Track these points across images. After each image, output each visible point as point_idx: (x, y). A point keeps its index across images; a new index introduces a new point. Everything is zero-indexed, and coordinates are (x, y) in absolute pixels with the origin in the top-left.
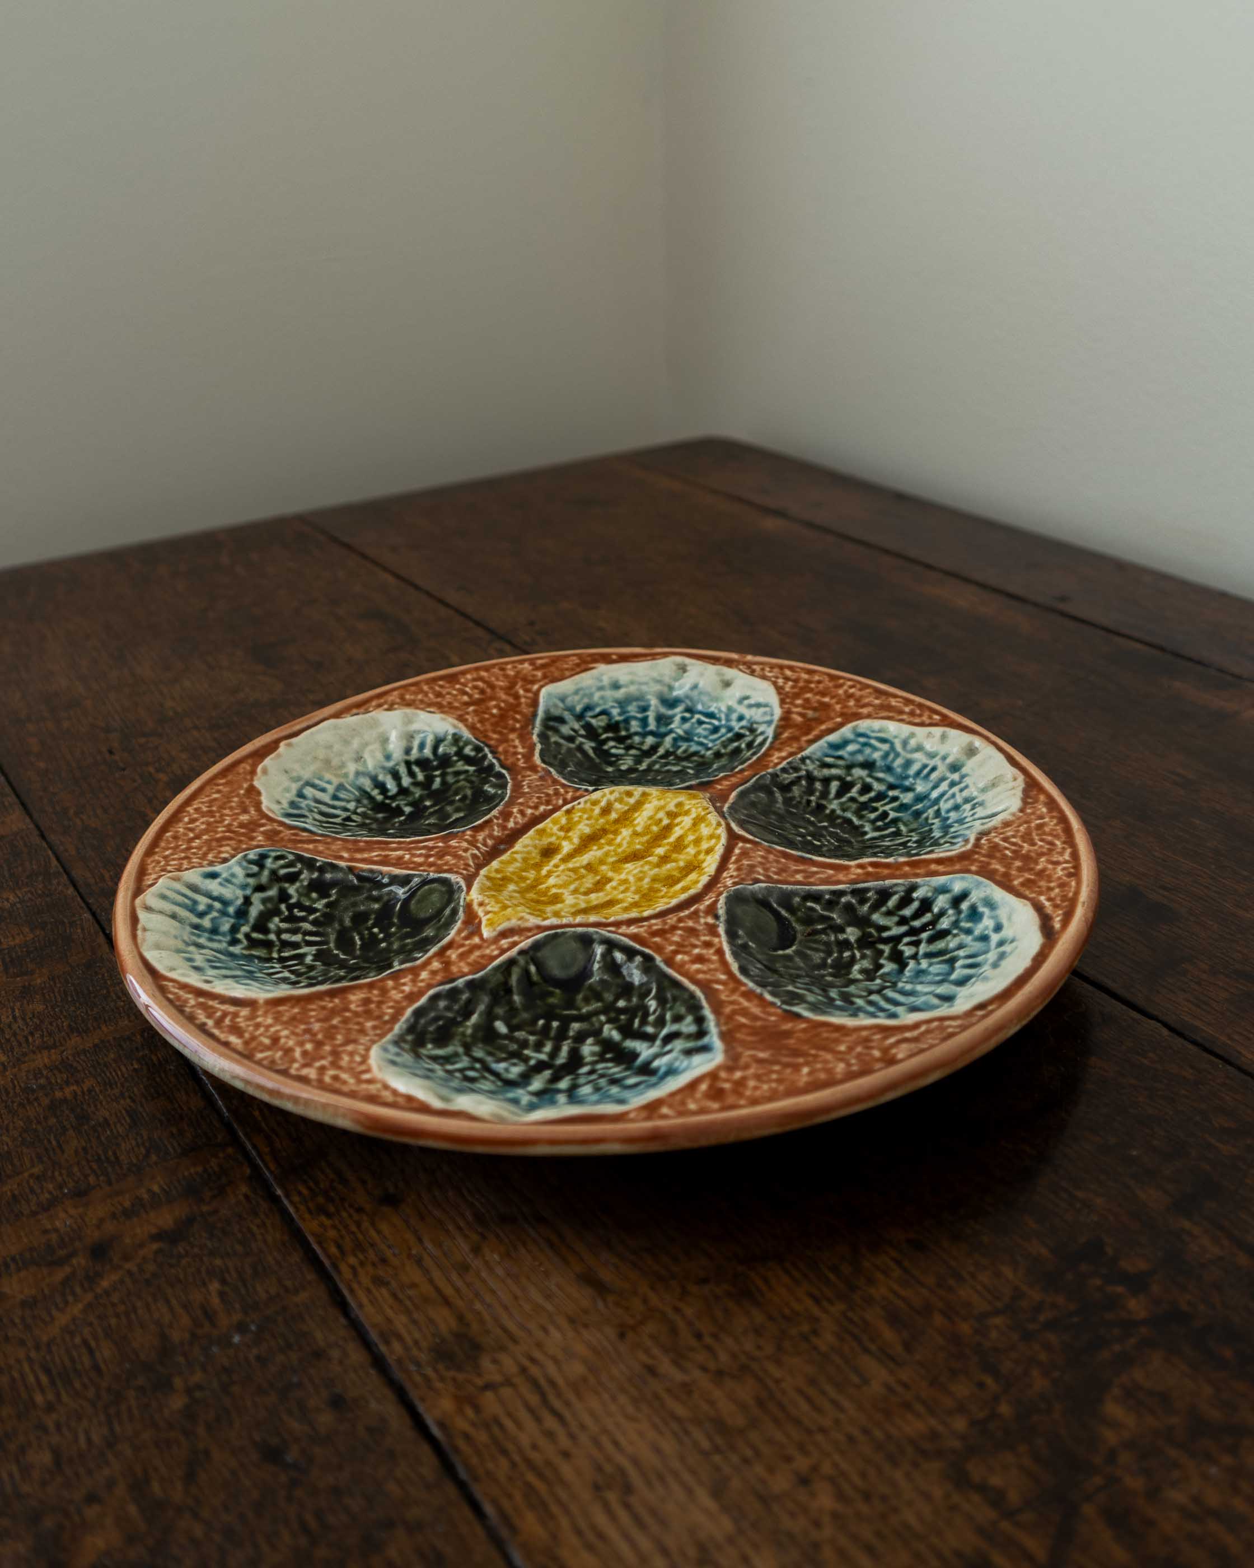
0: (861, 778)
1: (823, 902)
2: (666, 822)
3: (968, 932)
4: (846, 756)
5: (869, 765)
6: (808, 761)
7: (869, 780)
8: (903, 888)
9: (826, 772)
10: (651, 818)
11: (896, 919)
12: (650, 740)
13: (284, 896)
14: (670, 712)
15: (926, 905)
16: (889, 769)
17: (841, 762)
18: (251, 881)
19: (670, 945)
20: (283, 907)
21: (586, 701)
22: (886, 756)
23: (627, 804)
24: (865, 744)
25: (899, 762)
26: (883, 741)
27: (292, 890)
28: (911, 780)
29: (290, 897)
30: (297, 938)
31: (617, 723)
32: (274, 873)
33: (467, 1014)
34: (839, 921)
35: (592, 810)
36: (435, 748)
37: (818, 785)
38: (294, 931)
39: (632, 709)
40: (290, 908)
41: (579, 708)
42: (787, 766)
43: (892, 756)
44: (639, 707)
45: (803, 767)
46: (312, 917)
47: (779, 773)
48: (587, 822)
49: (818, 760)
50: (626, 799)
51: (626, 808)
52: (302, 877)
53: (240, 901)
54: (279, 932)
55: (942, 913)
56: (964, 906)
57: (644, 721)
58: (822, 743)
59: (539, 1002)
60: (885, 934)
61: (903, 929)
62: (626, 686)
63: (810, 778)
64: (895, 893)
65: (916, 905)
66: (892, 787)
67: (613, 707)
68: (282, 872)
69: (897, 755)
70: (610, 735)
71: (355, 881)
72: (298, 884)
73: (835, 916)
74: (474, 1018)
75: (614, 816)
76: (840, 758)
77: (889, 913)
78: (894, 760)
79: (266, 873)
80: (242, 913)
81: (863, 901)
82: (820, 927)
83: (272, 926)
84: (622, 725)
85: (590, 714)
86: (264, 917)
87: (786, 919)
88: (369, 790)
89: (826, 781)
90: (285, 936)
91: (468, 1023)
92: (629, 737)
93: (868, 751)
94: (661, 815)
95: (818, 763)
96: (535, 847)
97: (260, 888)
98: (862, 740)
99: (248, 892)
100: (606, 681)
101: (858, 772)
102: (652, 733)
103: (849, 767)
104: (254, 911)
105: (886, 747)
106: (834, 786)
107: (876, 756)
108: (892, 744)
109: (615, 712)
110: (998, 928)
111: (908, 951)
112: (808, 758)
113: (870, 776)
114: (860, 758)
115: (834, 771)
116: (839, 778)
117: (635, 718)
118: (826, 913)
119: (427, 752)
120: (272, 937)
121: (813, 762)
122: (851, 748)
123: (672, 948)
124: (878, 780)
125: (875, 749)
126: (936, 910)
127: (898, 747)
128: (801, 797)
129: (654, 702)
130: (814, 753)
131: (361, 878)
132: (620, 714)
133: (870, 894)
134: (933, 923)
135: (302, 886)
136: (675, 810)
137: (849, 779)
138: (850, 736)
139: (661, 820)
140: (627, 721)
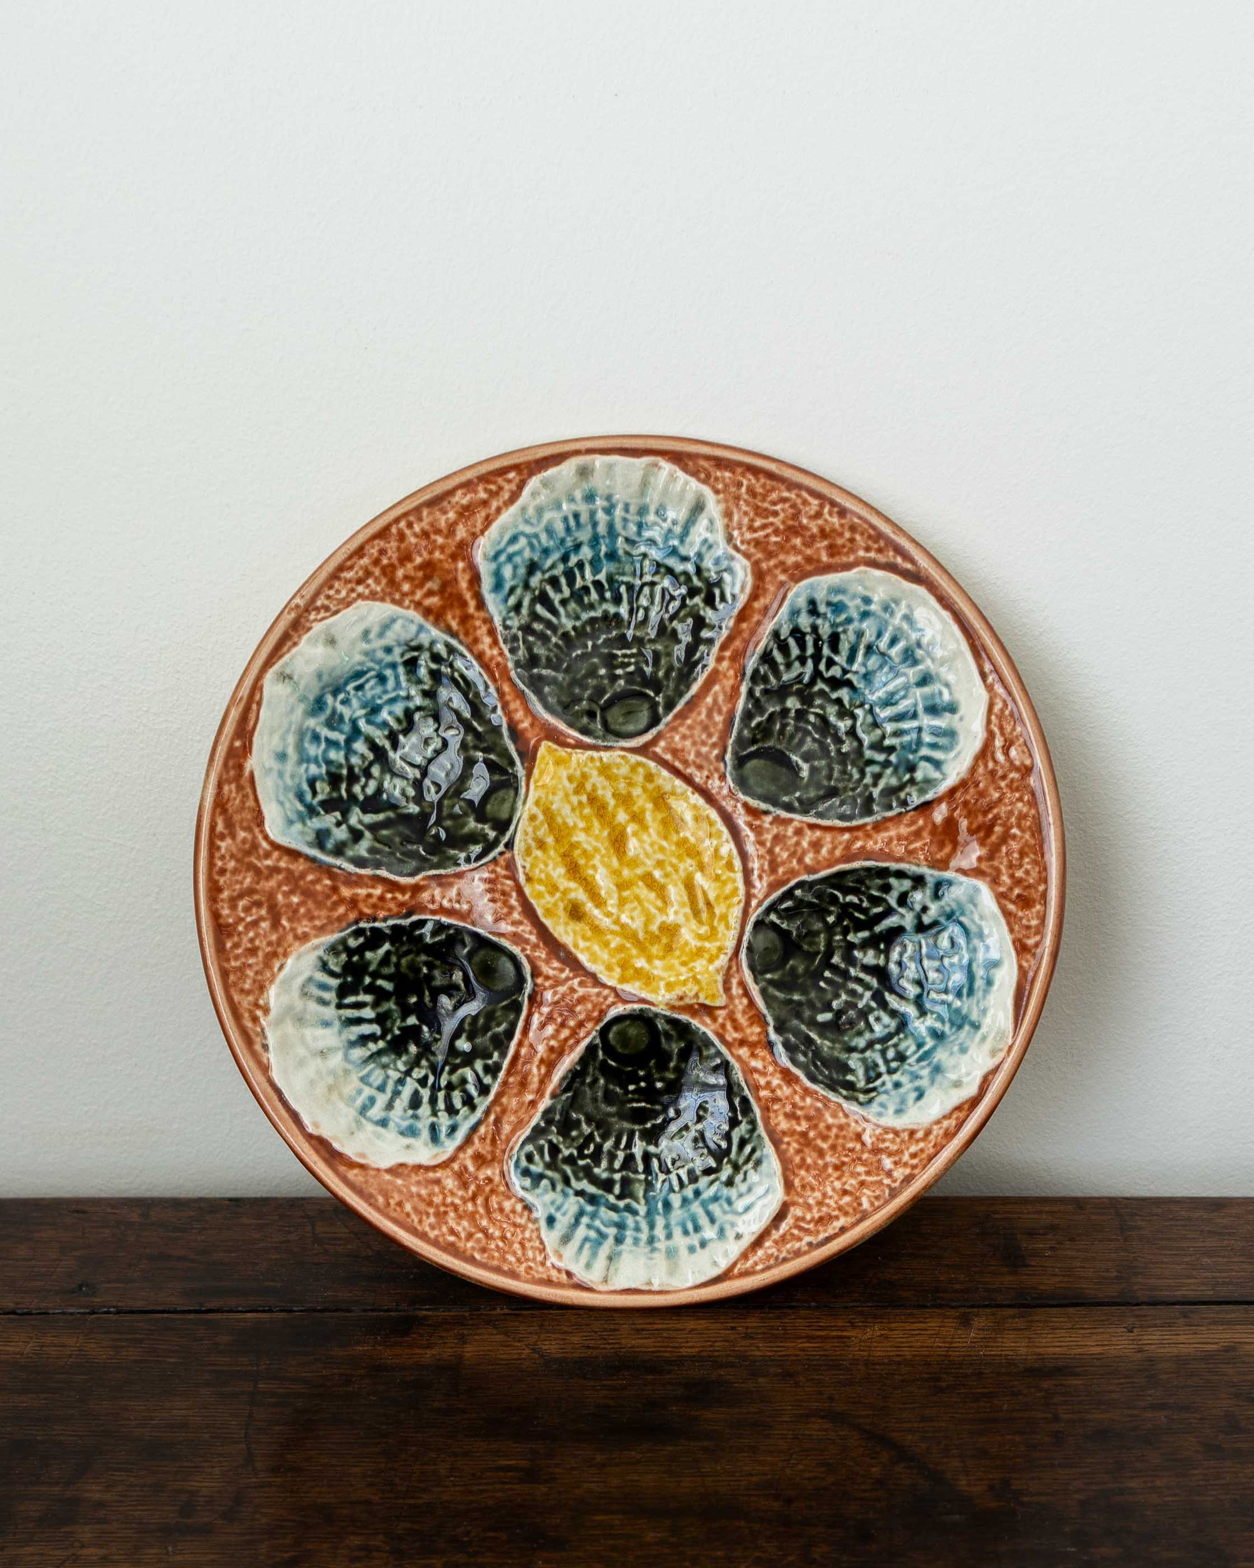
0: (542, 581)
1: (753, 711)
2: (584, 798)
3: (849, 621)
4: (512, 583)
5: (532, 568)
6: (508, 623)
7: (547, 576)
8: (772, 643)
9: (525, 611)
10: (573, 810)
11: (797, 664)
12: (360, 746)
13: (571, 1160)
14: (328, 712)
15: (797, 633)
16: (546, 552)
17: (519, 591)
18: (559, 1187)
19: (791, 862)
20: (581, 1163)
21: (291, 796)
22: (531, 546)
23: (542, 824)
24: (510, 558)
25: (544, 537)
26: (514, 539)
27: (566, 1152)
28: (568, 539)
29: (571, 1155)
30: (621, 1155)
31: (328, 773)
32: (548, 1166)
33: (809, 1041)
34: (778, 708)
35: (536, 857)
36: (332, 974)
37: (538, 627)
38: (612, 1157)
39: (313, 750)
40: (582, 1156)
41: (301, 808)
42: (509, 646)
43: (535, 542)
44: (311, 742)
45: (514, 630)
46: (598, 1139)
47: (516, 658)
48: (551, 866)
49: (509, 612)
50: (537, 823)
51: (546, 826)
52: (555, 1141)
53: (581, 1200)
54: (611, 1169)
55: (815, 628)
56: (822, 608)
57: (331, 743)
58: (490, 598)
59: (800, 981)
60: (806, 679)
61: (810, 663)
62: (285, 747)
63: (527, 629)
64: (771, 650)
65: (792, 642)
66: (565, 559)
67: (307, 770)
68: (547, 1158)
69: (536, 536)
70: (344, 786)
71: (569, 1094)
72: (561, 1146)
73: (771, 710)
74: (813, 1035)
75: (550, 840)
76: (512, 590)
77: (788, 666)
78: (539, 542)
79: (549, 1173)
80: (593, 1200)
81: (765, 680)
82: (778, 726)
83: (605, 1175)
84: (333, 770)
85: (308, 797)
86: (594, 1180)
87: (758, 749)
88: (369, 1053)
89: (535, 617)
90: (617, 1165)
91: (819, 1041)
92: (351, 768)
93: (518, 559)
94: (575, 799)
95: (512, 614)
96: (566, 924)
97: (567, 1181)
98: (503, 558)
99: (571, 1192)
100: (271, 763)
101: (535, 581)
102: (349, 741)
103: (527, 586)
104: (591, 1189)
105: (523, 541)
106: (539, 609)
107: (527, 554)
108: (523, 534)
109: (314, 770)
110: (867, 601)
111: (836, 672)
112: (504, 620)
113: (544, 572)
114: (522, 571)
115: (526, 602)
116: (533, 601)
117: (325, 751)
118: (766, 715)
119: (334, 982)
120: (617, 1176)
121: (510, 618)
122: (507, 571)
123: (795, 862)
124: (553, 566)
125: (519, 553)
126: (809, 630)
127: (528, 530)
128: (550, 650)
129: (312, 723)
130: (500, 613)
131: (566, 1090)
132: (319, 766)
133: (762, 671)
134: (818, 639)
135: (564, 1142)
136: (575, 785)
137: (537, 593)
138: (494, 566)
139: (580, 803)
140: (329, 762)
